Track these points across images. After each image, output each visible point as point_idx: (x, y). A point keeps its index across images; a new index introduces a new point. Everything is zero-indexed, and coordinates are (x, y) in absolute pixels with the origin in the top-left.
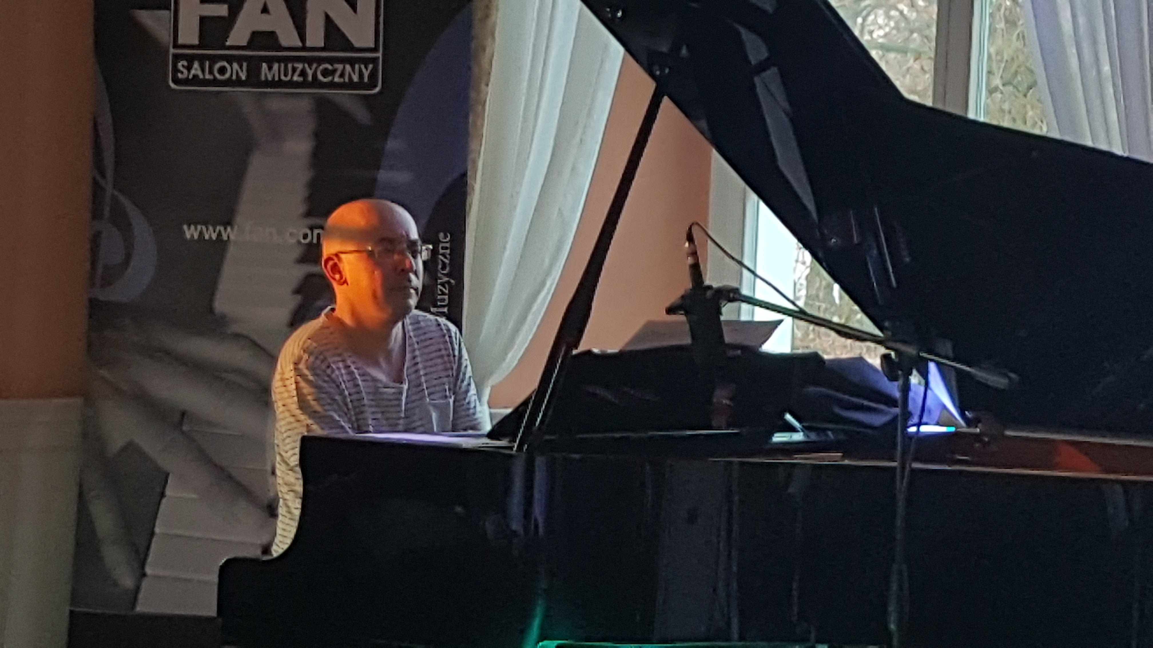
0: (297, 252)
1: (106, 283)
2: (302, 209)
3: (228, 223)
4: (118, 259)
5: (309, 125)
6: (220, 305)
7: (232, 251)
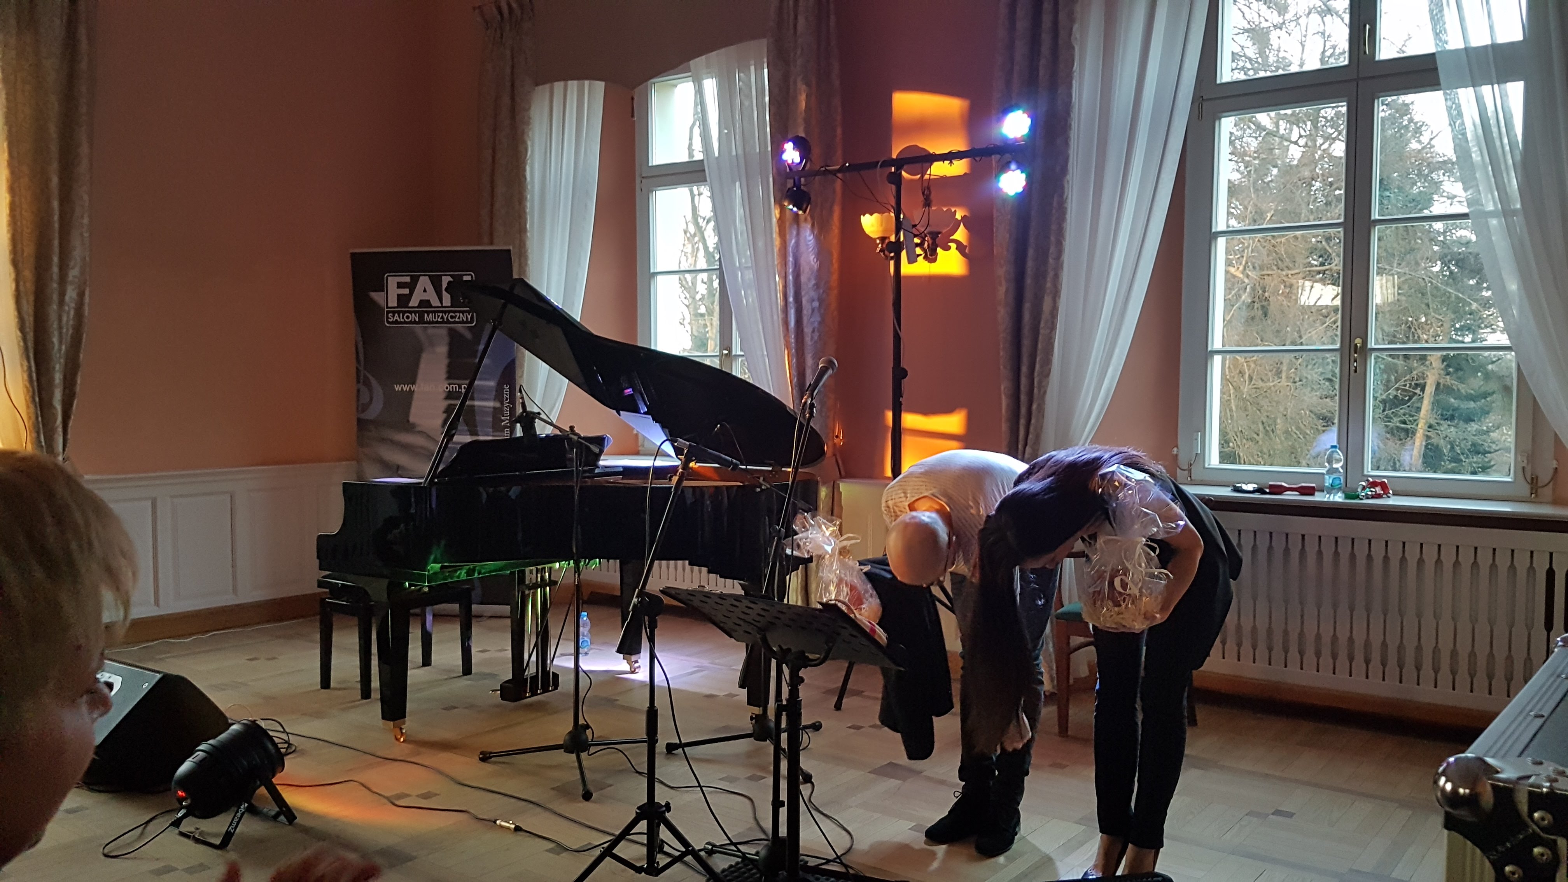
0: (444, 395)
1: (363, 411)
2: (445, 376)
3: (414, 383)
4: (368, 400)
5: (446, 340)
6: (412, 419)
7: (415, 396)
